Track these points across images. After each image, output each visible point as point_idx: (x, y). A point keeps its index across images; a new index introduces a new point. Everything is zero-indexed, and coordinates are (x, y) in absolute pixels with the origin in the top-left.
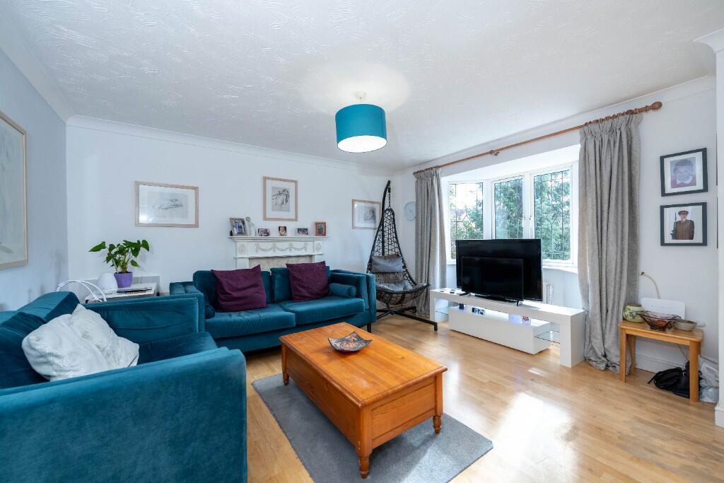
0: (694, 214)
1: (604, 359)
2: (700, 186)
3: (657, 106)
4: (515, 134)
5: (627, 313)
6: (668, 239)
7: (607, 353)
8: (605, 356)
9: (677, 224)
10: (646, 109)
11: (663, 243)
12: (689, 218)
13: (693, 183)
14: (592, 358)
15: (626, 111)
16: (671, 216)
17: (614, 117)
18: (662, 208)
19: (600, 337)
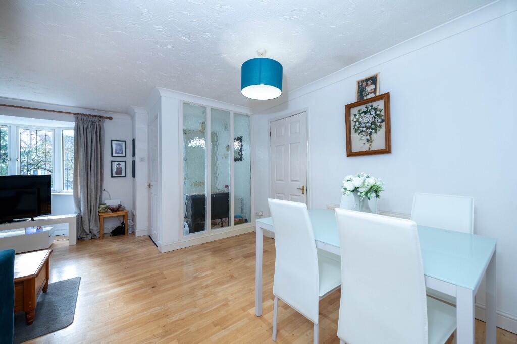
0: (122, 165)
1: (90, 234)
2: (124, 155)
3: (111, 118)
4: (34, 102)
5: (101, 208)
6: (114, 175)
7: (92, 231)
8: (90, 232)
9: (117, 168)
10: (107, 118)
11: (112, 177)
12: (121, 166)
13: (122, 153)
14: (84, 236)
15: (98, 115)
16: (115, 165)
17: (93, 116)
18: (112, 161)
19: (88, 224)
